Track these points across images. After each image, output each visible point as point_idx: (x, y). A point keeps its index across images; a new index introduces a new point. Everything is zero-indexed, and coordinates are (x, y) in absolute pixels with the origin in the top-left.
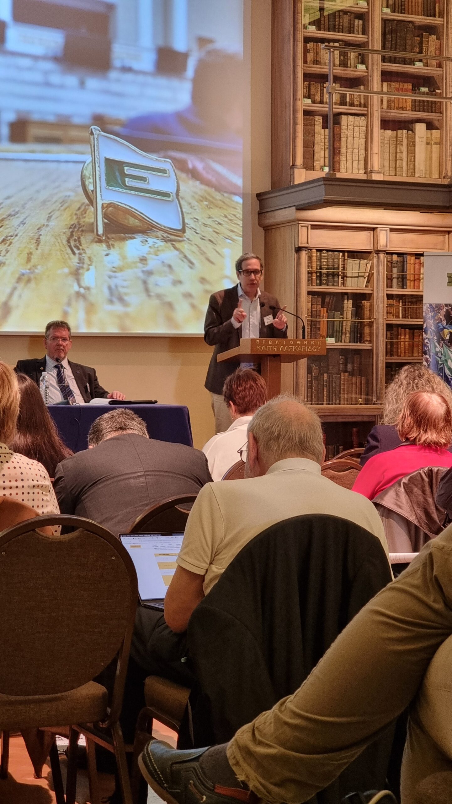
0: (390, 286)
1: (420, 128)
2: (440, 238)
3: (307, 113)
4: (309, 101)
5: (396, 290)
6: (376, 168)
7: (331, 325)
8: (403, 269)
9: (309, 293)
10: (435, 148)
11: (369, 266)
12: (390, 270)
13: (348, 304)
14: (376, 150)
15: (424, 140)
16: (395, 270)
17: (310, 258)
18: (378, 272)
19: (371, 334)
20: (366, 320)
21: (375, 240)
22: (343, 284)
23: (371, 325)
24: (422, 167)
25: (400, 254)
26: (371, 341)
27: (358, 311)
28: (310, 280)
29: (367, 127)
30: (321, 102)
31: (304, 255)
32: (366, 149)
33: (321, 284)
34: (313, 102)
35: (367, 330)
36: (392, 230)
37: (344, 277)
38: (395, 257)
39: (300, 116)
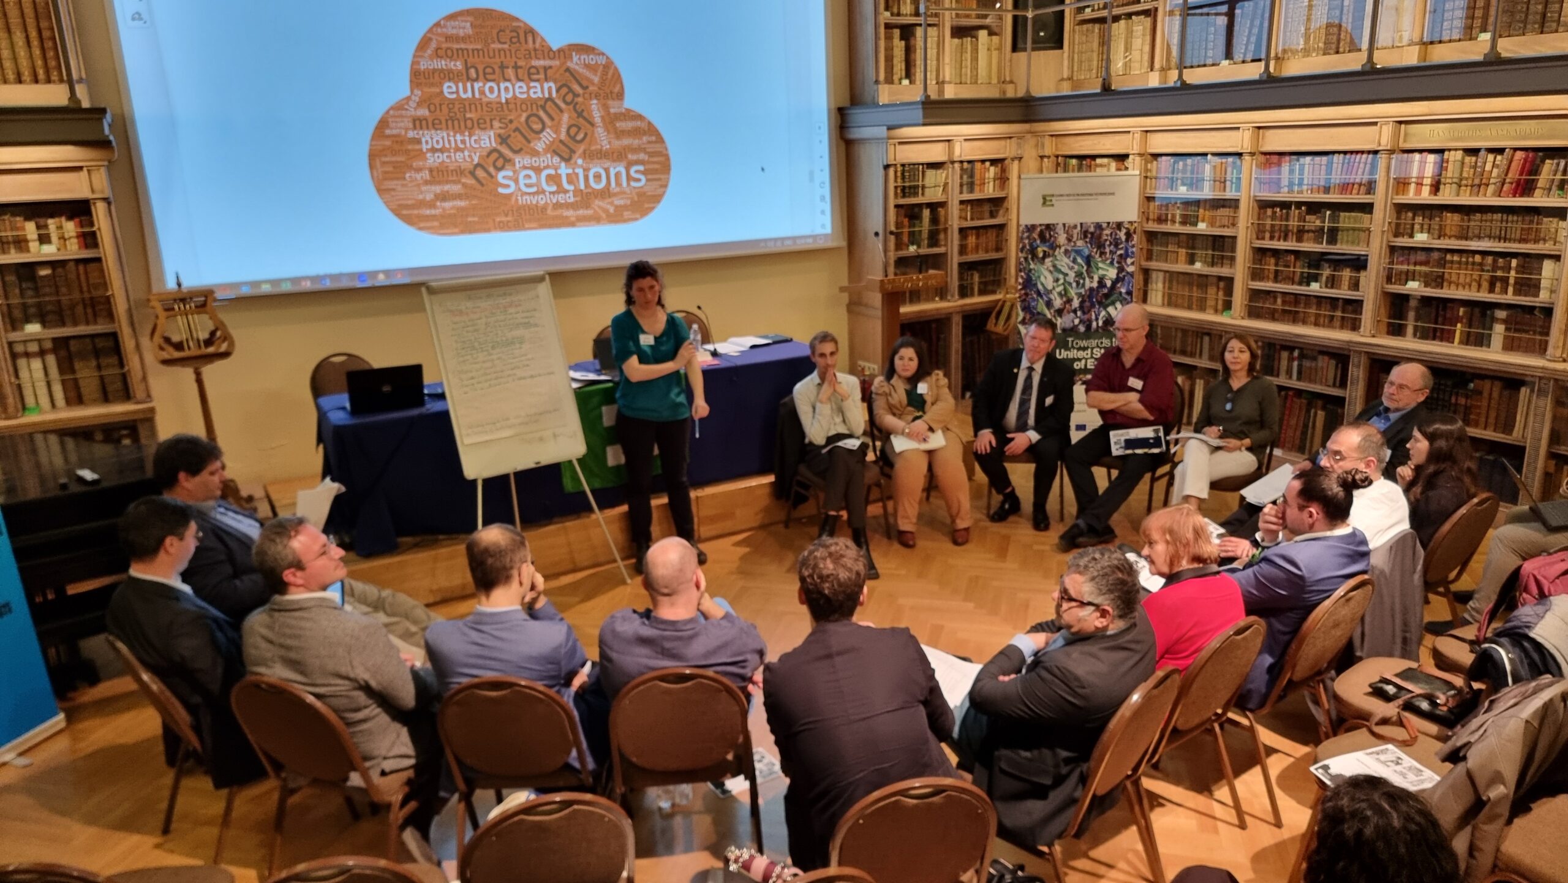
0: (961, 193)
1: (983, 34)
2: (1003, 142)
3: (888, 26)
4: (888, 14)
5: (966, 196)
6: (947, 79)
7: (912, 234)
8: (972, 176)
9: (897, 206)
10: (995, 54)
11: (944, 175)
12: (961, 178)
13: (926, 213)
14: (947, 60)
15: (986, 47)
16: (965, 177)
17: (896, 172)
18: (953, 180)
19: (946, 239)
20: (941, 227)
21: (951, 151)
22: (923, 194)
23: (946, 230)
24: (984, 74)
25: (969, 162)
26: (946, 245)
27: (934, 220)
28: (896, 194)
29: (939, 37)
30: (899, 14)
31: (891, 171)
32: (938, 60)
33: (904, 196)
34: (892, 15)
35: (942, 236)
36: (966, 140)
37: (923, 187)
38: (966, 165)
39: (882, 30)
